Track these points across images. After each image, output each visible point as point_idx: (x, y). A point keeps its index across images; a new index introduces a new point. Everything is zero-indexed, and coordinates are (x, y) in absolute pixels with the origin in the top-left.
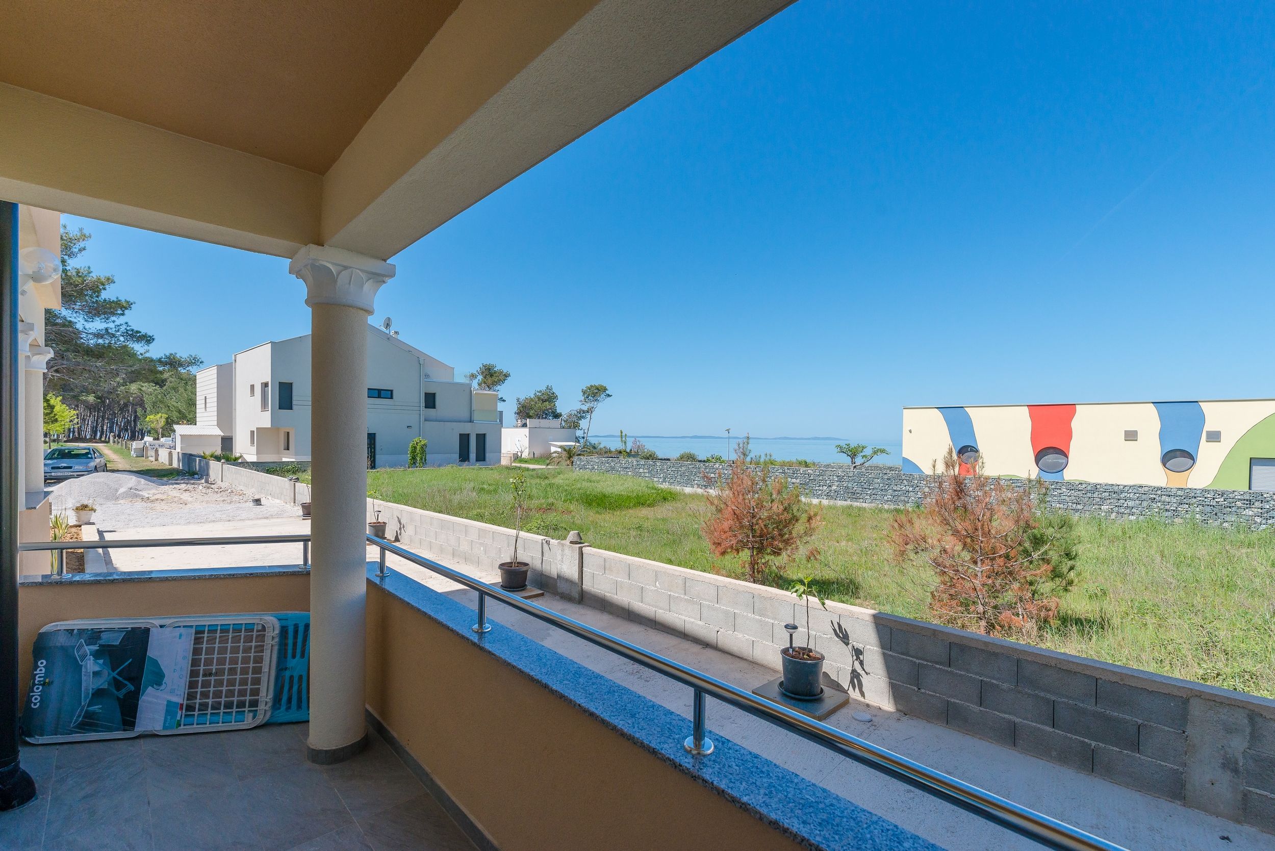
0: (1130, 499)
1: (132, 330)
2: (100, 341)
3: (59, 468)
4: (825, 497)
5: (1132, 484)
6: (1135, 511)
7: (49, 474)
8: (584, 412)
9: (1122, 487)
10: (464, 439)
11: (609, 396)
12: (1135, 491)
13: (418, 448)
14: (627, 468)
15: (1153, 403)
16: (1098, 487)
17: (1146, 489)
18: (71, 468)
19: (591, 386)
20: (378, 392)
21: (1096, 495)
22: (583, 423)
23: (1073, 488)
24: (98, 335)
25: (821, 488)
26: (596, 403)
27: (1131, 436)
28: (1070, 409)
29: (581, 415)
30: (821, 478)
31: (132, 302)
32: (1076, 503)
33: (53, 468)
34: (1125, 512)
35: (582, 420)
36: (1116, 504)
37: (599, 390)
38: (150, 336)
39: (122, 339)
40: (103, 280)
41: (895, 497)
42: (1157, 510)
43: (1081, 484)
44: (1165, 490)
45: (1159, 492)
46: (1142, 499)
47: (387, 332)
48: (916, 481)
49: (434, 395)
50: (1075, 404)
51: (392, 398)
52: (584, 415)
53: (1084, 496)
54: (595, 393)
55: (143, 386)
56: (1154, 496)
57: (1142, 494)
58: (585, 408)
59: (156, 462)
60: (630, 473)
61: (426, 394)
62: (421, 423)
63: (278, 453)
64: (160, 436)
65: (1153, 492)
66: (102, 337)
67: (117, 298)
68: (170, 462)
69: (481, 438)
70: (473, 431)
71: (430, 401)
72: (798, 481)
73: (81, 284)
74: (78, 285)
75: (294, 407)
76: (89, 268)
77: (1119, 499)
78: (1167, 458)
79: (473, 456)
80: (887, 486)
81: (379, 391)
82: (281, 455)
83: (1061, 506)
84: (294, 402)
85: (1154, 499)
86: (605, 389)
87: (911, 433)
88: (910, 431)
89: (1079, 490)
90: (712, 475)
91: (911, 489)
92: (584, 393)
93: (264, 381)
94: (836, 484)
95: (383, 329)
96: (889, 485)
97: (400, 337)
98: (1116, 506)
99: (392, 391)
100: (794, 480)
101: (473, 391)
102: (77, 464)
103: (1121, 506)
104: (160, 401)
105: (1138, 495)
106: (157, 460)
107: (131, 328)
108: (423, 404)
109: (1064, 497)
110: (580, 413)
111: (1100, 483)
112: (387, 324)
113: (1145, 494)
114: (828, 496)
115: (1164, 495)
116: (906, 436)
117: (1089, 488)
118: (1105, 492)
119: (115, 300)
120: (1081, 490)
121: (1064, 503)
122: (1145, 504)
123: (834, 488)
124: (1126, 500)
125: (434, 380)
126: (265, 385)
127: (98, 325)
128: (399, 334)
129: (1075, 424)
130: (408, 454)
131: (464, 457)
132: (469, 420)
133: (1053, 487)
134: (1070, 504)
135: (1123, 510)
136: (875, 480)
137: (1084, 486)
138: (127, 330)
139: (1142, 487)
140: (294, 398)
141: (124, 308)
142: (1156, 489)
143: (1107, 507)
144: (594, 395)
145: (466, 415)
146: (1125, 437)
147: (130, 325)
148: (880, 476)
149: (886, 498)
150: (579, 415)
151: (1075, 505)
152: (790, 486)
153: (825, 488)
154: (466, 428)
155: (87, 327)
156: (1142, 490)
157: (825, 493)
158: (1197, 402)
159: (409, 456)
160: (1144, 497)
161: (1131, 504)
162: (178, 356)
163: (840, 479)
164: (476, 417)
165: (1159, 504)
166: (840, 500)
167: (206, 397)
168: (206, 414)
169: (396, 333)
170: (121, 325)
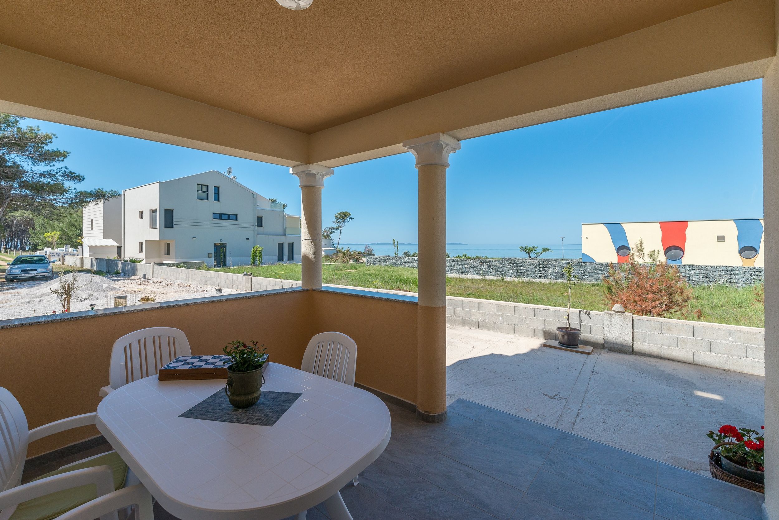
0: (738, 274)
1: (70, 172)
2: (42, 179)
3: (27, 270)
4: (544, 278)
5: (738, 266)
6: (741, 281)
7: (20, 275)
8: (334, 229)
9: (732, 268)
10: (281, 246)
11: (352, 219)
12: (740, 270)
13: (258, 252)
14: (405, 263)
15: (733, 220)
16: (718, 268)
17: (747, 268)
18: (36, 270)
19: (341, 213)
20: (228, 216)
21: (716, 272)
22: (333, 236)
23: (703, 269)
24: (42, 175)
25: (541, 272)
26: (344, 224)
27: (721, 239)
28: (684, 224)
29: (332, 230)
30: (541, 266)
31: (68, 152)
32: (705, 278)
33: (22, 271)
34: (735, 282)
35: (333, 234)
36: (729, 278)
37: (346, 215)
38: (82, 177)
39: (60, 178)
40: (50, 135)
41: (590, 277)
42: (753, 280)
43: (707, 266)
44: (758, 269)
45: (754, 270)
46: (745, 274)
47: (230, 177)
48: (604, 267)
49: (261, 218)
50: (687, 221)
51: (236, 220)
52: (334, 231)
53: (709, 273)
54: (343, 217)
55: (25, 213)
56: (751, 272)
57: (745, 271)
58: (335, 226)
59: (62, 265)
60: (407, 266)
61: (258, 217)
62: (255, 236)
63: (160, 257)
64: (55, 247)
65: (751, 270)
66: (44, 176)
67: (57, 149)
68: (82, 265)
69: (291, 245)
70: (286, 241)
71: (260, 222)
72: (525, 268)
73: (34, 138)
74: (31, 139)
75: (175, 226)
76: (38, 127)
77: (731, 275)
78: (742, 251)
79: (286, 257)
80: (585, 270)
81: (220, 215)
82: (162, 259)
83: (696, 279)
84: (175, 223)
85: (752, 274)
86: (349, 215)
87: (587, 239)
88: (587, 238)
89: (706, 270)
90: (466, 266)
91: (600, 272)
92: (336, 217)
93: (153, 208)
94: (551, 270)
95: (228, 175)
96: (586, 270)
97: (237, 180)
98: (729, 279)
99: (236, 215)
100: (522, 268)
101: (286, 215)
102: (40, 267)
103: (732, 279)
104: (47, 223)
105: (742, 272)
106: (63, 264)
107: (69, 170)
108: (256, 224)
109: (697, 274)
110: (331, 230)
111: (719, 265)
112: (230, 171)
113: (746, 271)
114: (546, 277)
115: (758, 272)
116: (584, 241)
117: (712, 269)
118: (722, 271)
119: (56, 150)
120: (708, 270)
121: (698, 278)
122: (746, 277)
123: (550, 272)
124: (735, 275)
125: (262, 208)
126: (154, 211)
127: (42, 167)
128: (236, 178)
129: (688, 232)
130: (251, 256)
131: (281, 258)
132: (282, 233)
133: (690, 268)
134: (701, 278)
135: (733, 281)
136: (577, 267)
137: (709, 268)
138: (66, 172)
139: (744, 267)
140: (175, 220)
141: (65, 156)
142: (752, 269)
143: (724, 279)
144: (343, 218)
145: (280, 231)
146: (718, 239)
147: (68, 168)
148: (580, 264)
149: (584, 277)
150: (331, 231)
151: (704, 278)
152: (520, 272)
153: (543, 272)
154: (282, 239)
155: (33, 169)
156: (744, 269)
157: (544, 275)
158: (758, 219)
159: (251, 258)
160: (745, 273)
161: (738, 277)
162: (104, 190)
163: (554, 267)
164: (287, 232)
165: (755, 277)
166: (554, 279)
167: (92, 221)
168: (92, 232)
169: (234, 177)
170: (62, 168)
